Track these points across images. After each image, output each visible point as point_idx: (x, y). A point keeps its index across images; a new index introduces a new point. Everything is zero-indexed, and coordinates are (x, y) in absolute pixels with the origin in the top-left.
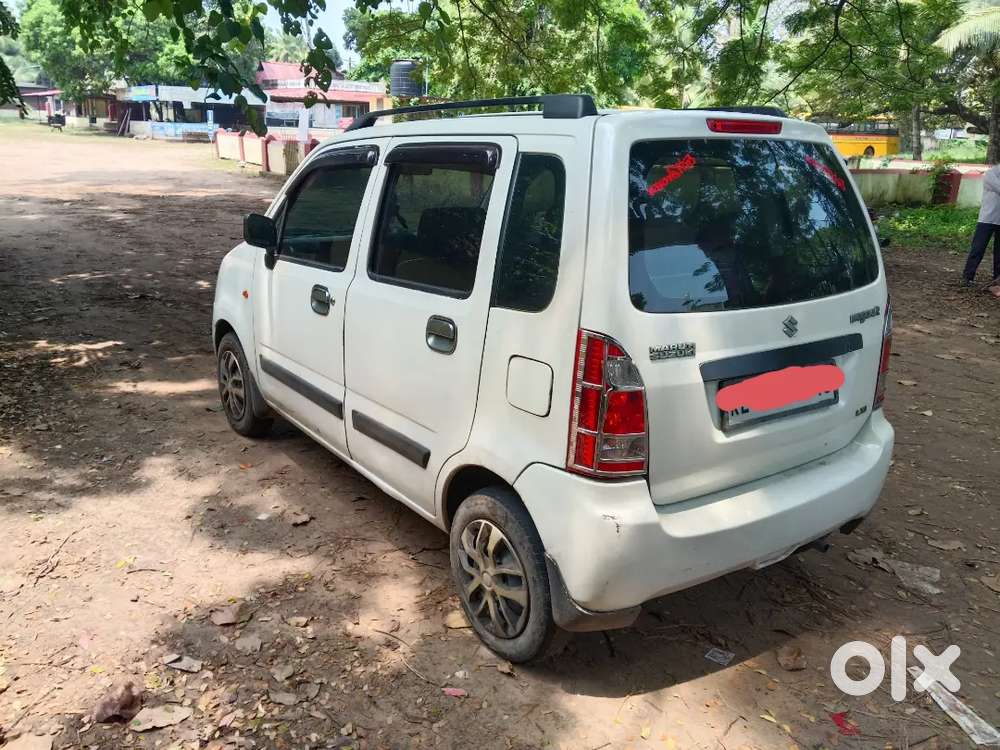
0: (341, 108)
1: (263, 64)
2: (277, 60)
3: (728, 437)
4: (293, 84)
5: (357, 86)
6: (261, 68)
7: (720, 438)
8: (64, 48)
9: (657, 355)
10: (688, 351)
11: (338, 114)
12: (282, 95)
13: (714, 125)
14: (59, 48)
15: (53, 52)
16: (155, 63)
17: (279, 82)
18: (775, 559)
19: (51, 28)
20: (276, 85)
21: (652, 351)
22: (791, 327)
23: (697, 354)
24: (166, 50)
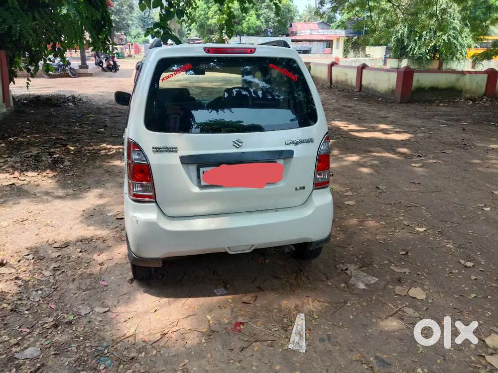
0: (325, 43)
1: (292, 24)
2: (305, 22)
3: (201, 190)
4: (304, 33)
5: (335, 32)
6: (291, 26)
7: (196, 190)
8: (204, 21)
9: (157, 150)
10: (173, 150)
11: (324, 47)
12: (297, 38)
13: (208, 50)
14: (203, 21)
15: (200, 23)
16: (242, 26)
17: (298, 32)
18: (243, 251)
19: (200, 12)
20: (297, 33)
21: (153, 148)
22: (237, 144)
23: (178, 151)
24: (247, 19)
